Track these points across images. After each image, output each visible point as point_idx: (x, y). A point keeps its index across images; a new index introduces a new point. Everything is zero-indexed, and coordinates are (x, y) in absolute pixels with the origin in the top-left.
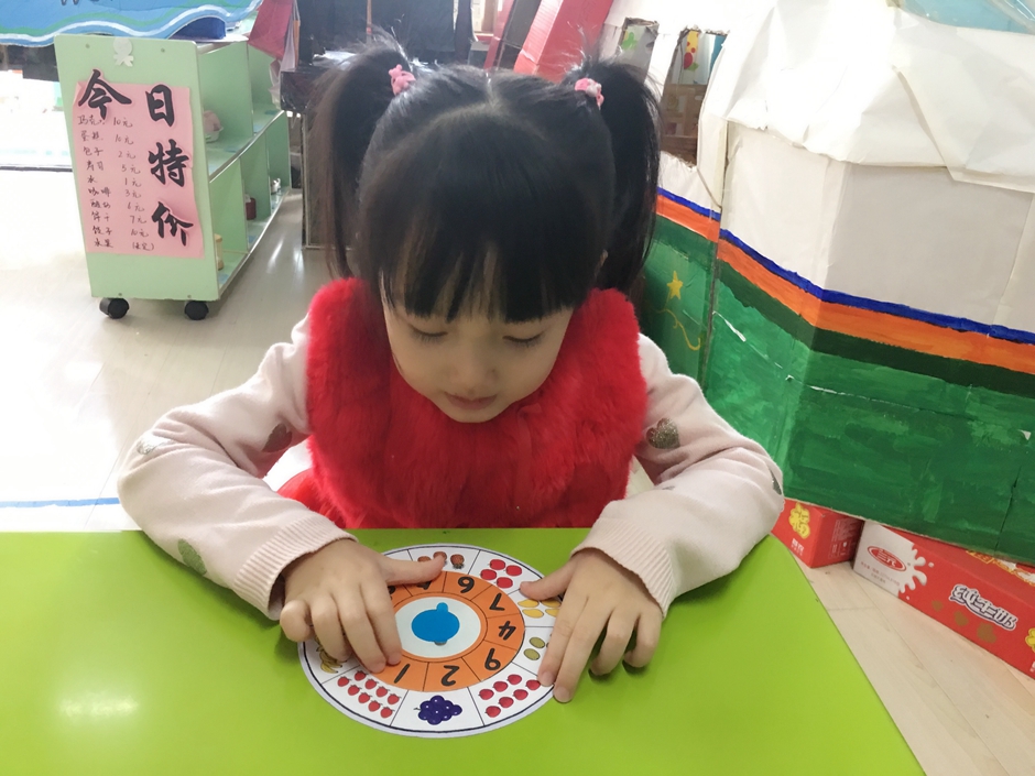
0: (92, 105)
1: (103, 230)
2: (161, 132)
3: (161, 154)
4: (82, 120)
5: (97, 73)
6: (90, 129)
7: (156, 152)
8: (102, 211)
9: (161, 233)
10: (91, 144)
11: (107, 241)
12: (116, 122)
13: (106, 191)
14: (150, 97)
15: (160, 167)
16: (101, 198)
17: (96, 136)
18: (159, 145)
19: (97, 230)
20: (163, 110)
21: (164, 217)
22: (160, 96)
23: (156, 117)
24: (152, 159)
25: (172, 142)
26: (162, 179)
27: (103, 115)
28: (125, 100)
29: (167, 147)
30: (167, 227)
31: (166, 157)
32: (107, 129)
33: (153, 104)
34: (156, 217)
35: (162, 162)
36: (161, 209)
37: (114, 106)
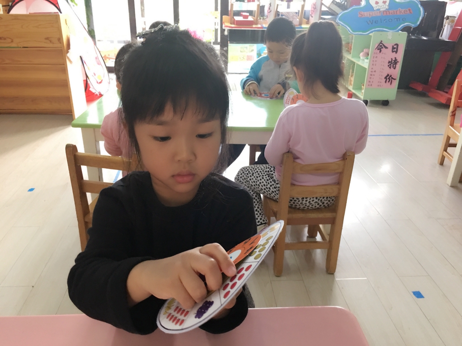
0: (378, 49)
1: (371, 82)
2: (393, 55)
3: (392, 61)
4: (375, 53)
5: (382, 41)
6: (376, 55)
7: (390, 61)
8: (372, 77)
9: (386, 82)
10: (375, 59)
11: (371, 85)
12: (383, 53)
13: (375, 71)
14: (393, 46)
15: (391, 65)
16: (373, 73)
17: (376, 57)
18: (392, 59)
19: (370, 82)
20: (395, 50)
21: (388, 78)
22: (395, 46)
23: (393, 52)
24: (389, 63)
25: (395, 58)
26: (390, 68)
27: (380, 52)
28: (386, 48)
29: (394, 59)
30: (388, 80)
31: (393, 62)
32: (380, 55)
33: (393, 48)
34: (386, 78)
35: (392, 63)
36: (388, 75)
37: (384, 50)
